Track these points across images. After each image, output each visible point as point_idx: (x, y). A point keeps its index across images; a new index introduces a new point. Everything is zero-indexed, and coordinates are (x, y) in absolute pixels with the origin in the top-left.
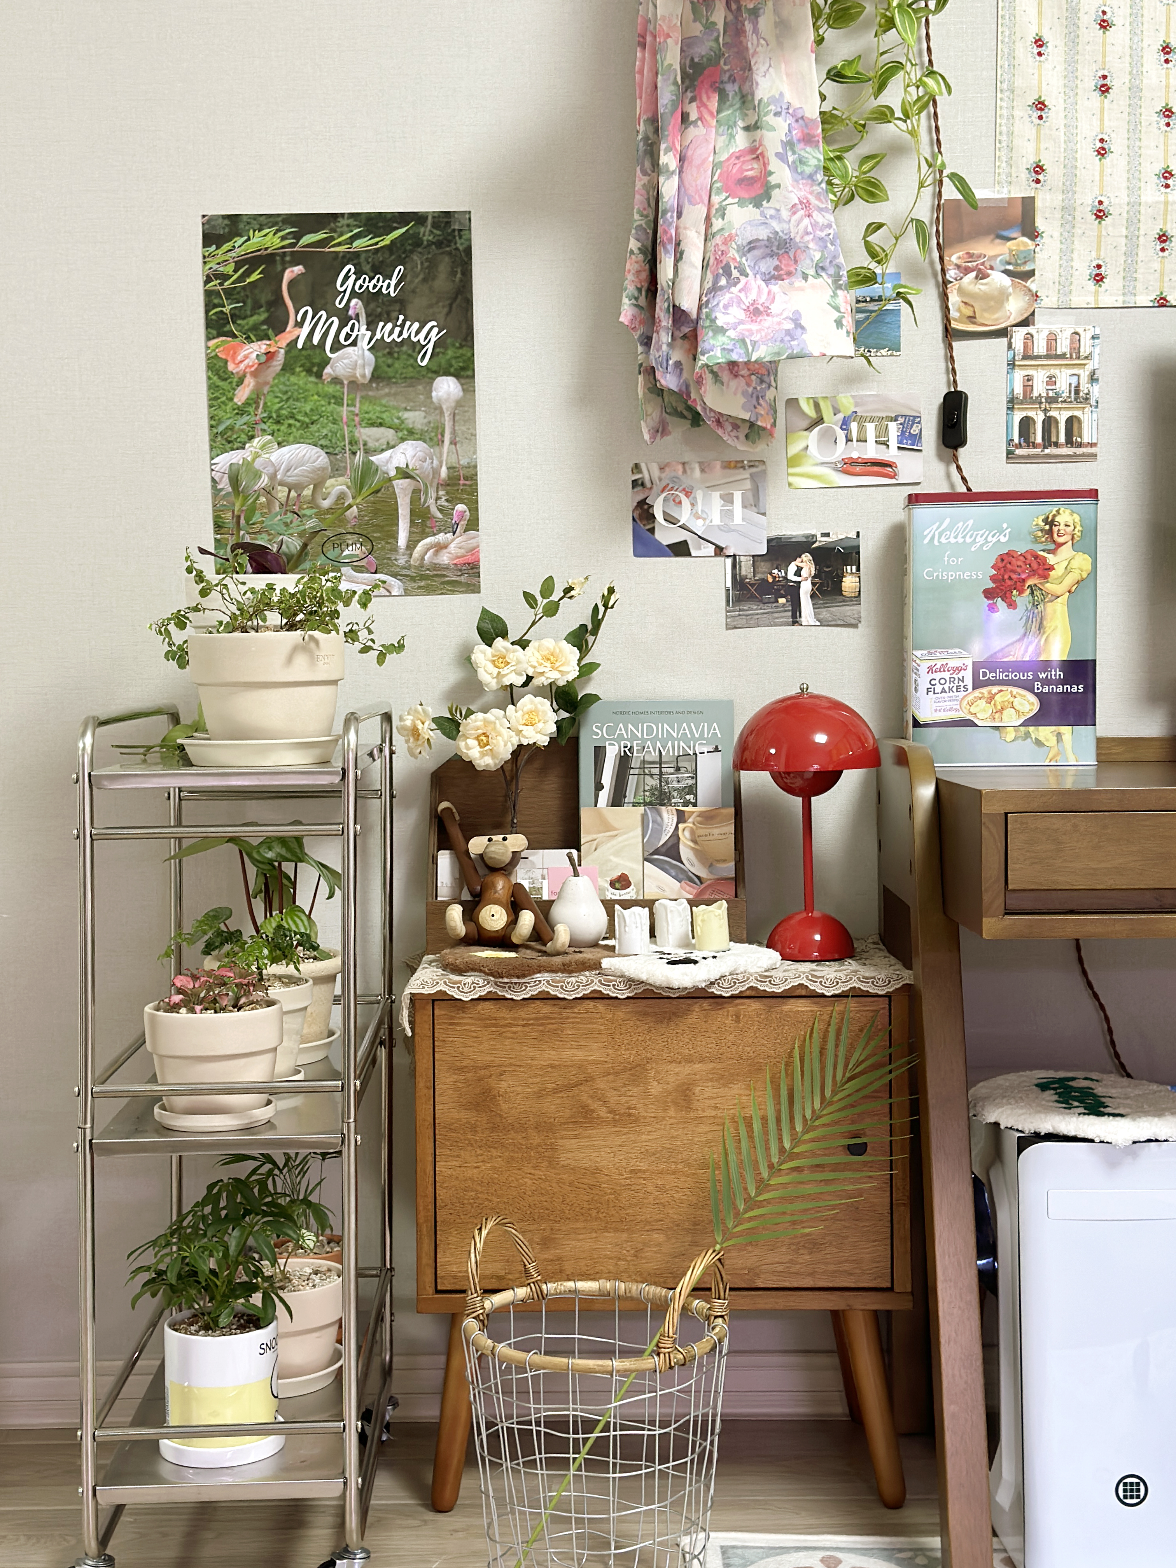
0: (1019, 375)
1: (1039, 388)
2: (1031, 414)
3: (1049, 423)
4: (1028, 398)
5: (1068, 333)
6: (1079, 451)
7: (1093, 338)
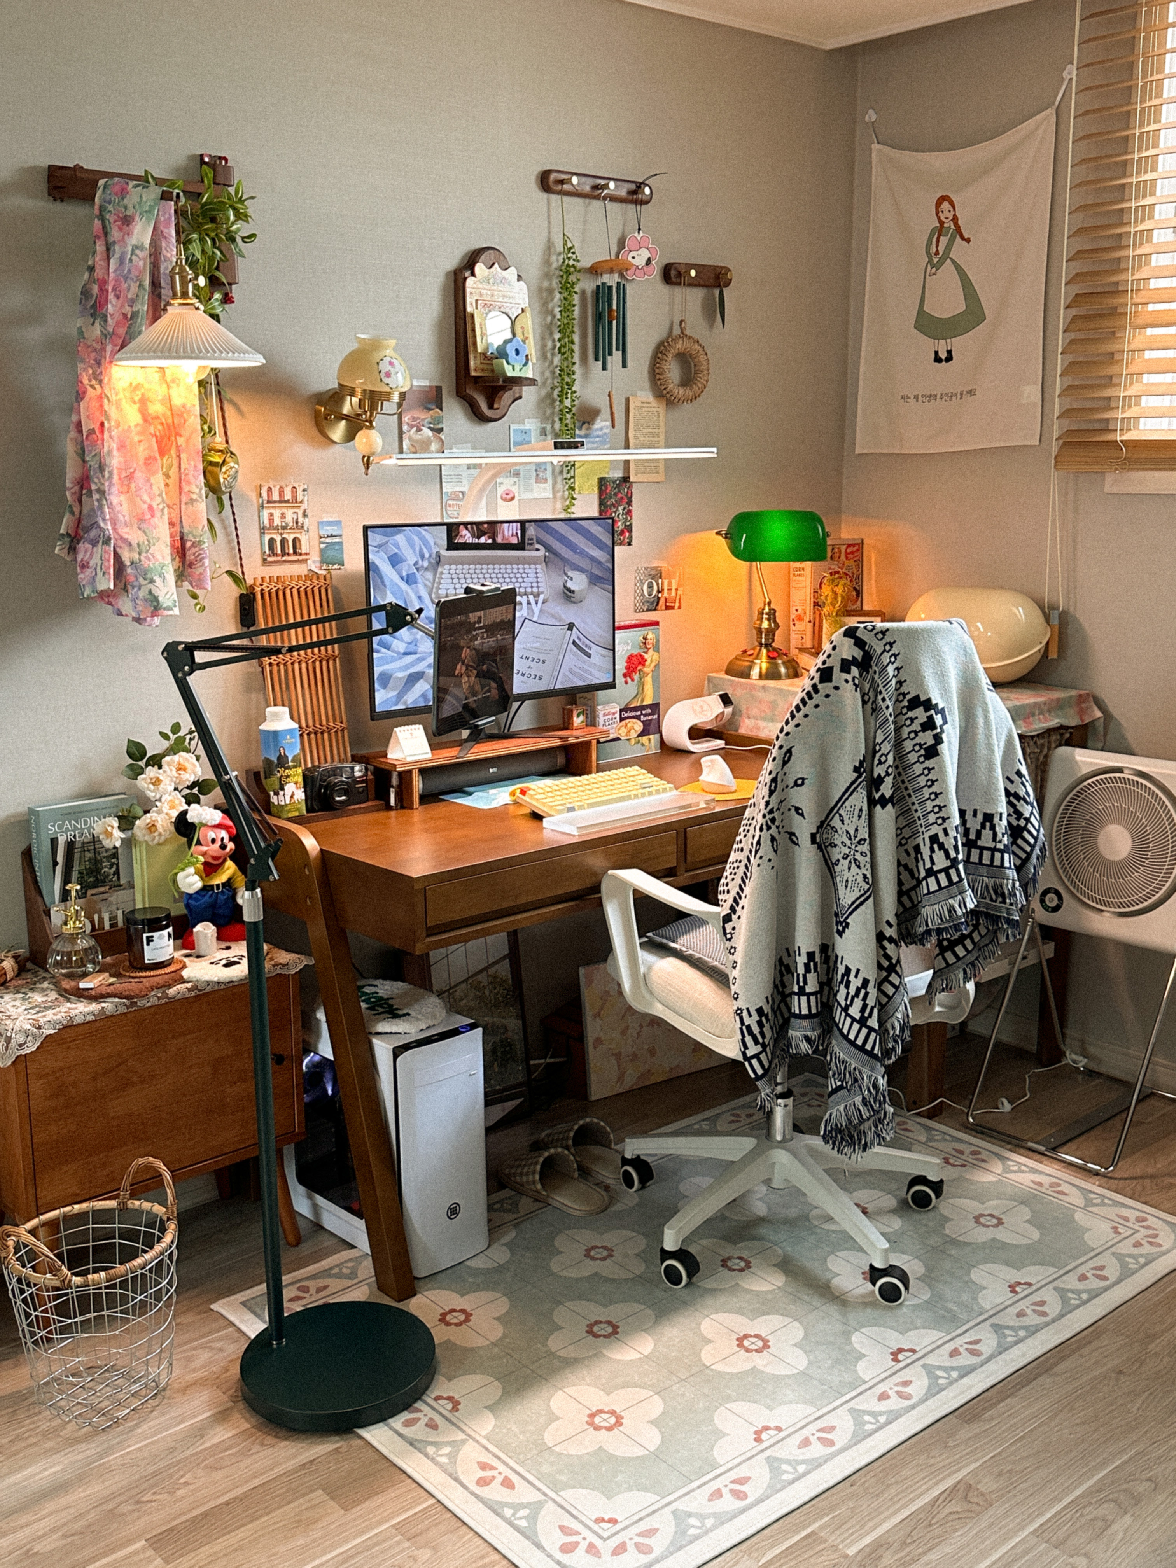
0: (265, 513)
1: (277, 521)
2: (274, 536)
3: (283, 541)
4: (272, 527)
5: (289, 488)
6: (301, 558)
7: (304, 490)
